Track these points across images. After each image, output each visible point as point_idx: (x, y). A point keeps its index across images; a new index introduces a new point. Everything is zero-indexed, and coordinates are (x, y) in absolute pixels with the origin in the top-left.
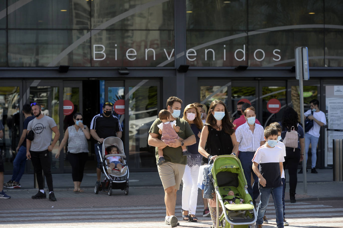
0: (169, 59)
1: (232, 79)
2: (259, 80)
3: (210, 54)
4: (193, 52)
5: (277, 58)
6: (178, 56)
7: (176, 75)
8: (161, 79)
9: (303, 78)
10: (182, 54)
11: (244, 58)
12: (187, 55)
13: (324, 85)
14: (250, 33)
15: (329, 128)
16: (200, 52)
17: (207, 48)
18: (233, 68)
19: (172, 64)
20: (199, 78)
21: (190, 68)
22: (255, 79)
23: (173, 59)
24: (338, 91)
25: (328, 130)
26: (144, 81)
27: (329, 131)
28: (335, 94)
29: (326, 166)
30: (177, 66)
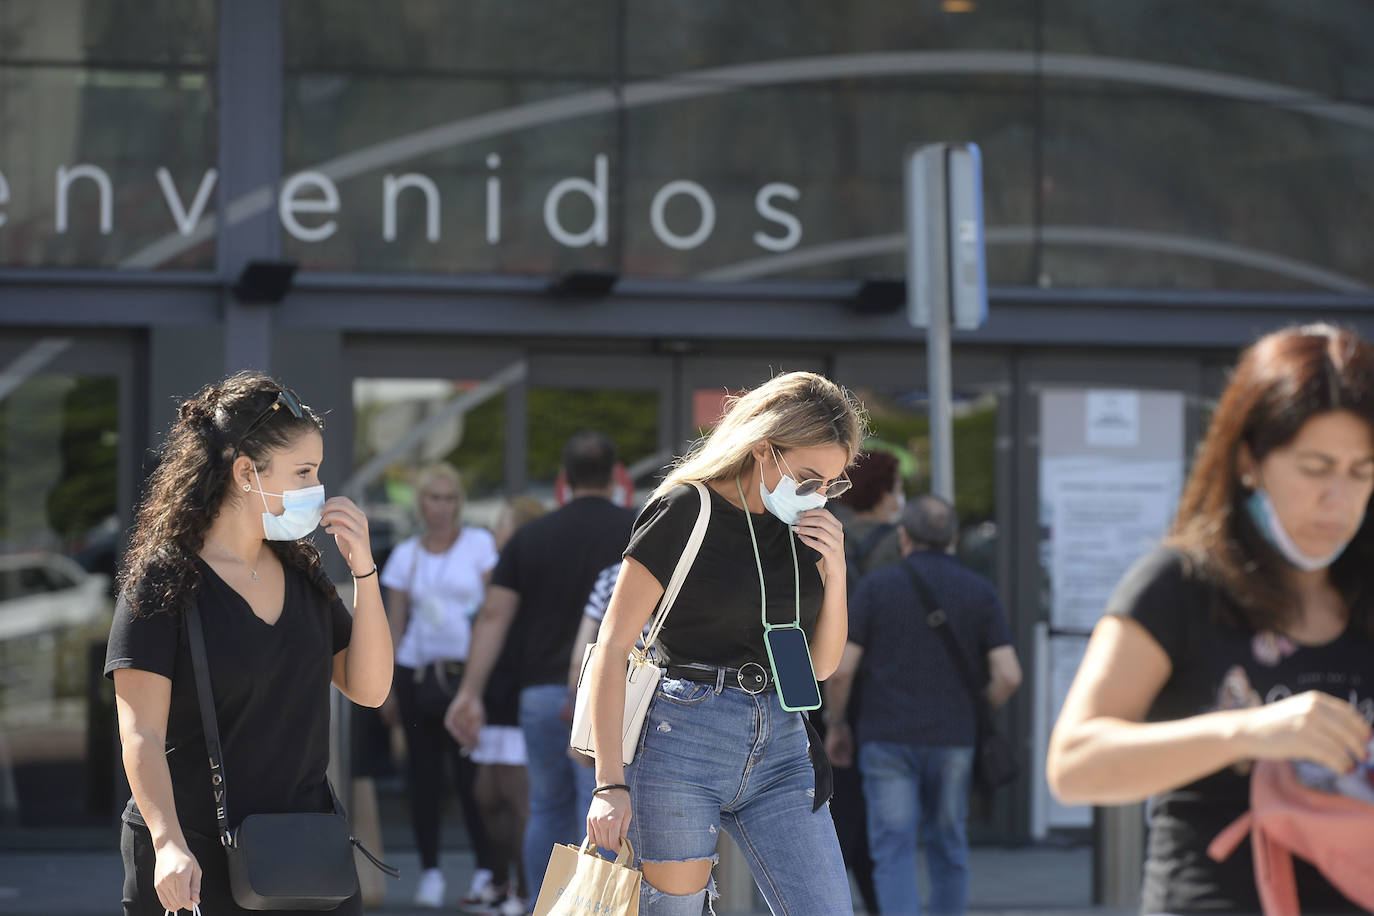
0: (188, 224)
1: (532, 346)
2: (677, 355)
3: (412, 201)
4: (317, 194)
5: (780, 231)
6: (238, 211)
7: (220, 315)
8: (139, 336)
9: (952, 318)
10: (259, 200)
11: (599, 231)
12: (287, 206)
13: (1033, 388)
14: (638, 94)
15: (1059, 621)
16: (359, 194)
17: (398, 169)
18: (539, 284)
19: (204, 254)
20: (353, 338)
21: (301, 278)
22: (656, 346)
23: (209, 227)
24: (1109, 421)
25: (1053, 633)
26: (47, 350)
27: (1060, 643)
28: (1095, 435)
29: (1039, 830)
30: (230, 267)
